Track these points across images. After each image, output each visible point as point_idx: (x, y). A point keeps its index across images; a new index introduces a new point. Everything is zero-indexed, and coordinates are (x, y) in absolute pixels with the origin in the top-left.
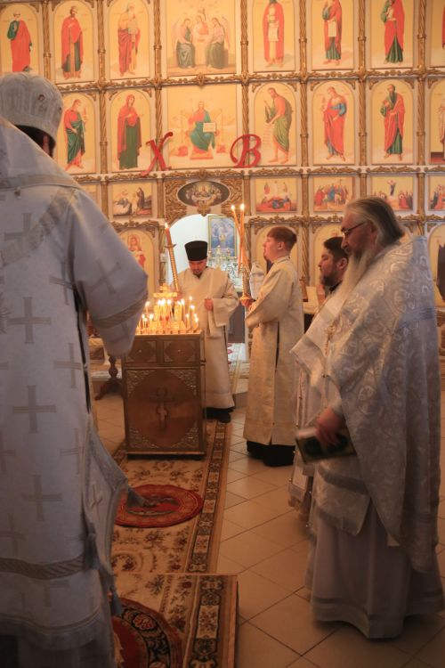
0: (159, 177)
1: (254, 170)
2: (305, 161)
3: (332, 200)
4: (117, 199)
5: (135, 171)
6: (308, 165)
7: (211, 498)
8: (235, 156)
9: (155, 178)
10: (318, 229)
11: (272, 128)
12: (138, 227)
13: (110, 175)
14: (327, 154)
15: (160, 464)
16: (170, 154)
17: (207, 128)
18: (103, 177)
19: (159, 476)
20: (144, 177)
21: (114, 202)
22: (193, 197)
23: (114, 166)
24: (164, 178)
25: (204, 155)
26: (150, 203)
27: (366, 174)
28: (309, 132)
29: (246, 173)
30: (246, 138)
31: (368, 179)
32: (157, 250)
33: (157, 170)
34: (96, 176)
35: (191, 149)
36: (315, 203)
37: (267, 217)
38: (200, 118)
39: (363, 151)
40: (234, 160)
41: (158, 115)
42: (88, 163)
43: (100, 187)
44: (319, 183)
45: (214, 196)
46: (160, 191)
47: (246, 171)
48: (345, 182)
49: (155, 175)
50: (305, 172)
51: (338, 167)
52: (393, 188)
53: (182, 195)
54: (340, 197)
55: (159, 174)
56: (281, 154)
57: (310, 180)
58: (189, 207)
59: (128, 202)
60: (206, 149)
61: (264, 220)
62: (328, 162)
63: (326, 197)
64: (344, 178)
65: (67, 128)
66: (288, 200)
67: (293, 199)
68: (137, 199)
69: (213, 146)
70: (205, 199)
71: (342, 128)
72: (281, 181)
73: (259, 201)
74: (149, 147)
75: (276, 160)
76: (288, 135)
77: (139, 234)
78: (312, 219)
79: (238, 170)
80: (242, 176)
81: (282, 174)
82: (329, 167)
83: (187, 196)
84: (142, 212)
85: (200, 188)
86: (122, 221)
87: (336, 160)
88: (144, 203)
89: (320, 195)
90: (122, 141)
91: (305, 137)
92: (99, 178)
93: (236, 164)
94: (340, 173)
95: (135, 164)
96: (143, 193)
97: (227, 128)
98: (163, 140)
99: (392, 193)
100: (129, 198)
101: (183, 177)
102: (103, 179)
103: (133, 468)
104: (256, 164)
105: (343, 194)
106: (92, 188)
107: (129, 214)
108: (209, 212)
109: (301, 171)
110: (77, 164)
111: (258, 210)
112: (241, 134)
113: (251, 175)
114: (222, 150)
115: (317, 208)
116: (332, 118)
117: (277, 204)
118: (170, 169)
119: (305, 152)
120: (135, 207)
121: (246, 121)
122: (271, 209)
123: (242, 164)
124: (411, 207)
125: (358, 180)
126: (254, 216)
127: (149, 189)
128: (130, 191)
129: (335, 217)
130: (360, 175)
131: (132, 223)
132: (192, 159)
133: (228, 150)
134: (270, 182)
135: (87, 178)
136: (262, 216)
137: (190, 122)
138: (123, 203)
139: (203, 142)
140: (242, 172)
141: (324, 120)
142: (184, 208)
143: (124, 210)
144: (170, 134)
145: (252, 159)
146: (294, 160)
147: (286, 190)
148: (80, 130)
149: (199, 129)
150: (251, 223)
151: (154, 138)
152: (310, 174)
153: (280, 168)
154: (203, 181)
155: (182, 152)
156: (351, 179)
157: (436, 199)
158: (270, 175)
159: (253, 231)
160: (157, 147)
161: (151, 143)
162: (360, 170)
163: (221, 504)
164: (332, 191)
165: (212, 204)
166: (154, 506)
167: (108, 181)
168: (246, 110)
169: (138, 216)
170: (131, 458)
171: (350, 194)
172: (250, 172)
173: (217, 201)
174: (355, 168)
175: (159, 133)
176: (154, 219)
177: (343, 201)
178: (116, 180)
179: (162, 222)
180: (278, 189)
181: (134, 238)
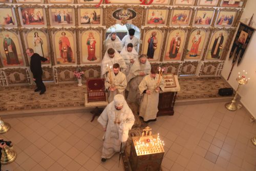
0: (105, 7)
1: (150, 6)
3: (179, 20)
4: (83, 16)
5: (92, 3)
6: (173, 5)
10: (171, 31)
13: (79, 5)
18: (76, 6)
21: (81, 17)
22: (120, 16)
24: (107, 8)
26: (99, 18)
27: (196, 10)
33: (103, 3)
34: (71, 5)
36: (173, 21)
37: (152, 27)
43: (74, 10)
45: (129, 16)
46: (104, 14)
47: (146, 6)
48: (187, 12)
49: (103, 6)
50: (171, 8)
52: (205, 15)
53: (114, 15)
57: (172, 11)
58: (117, 20)
59: (88, 17)
61: (150, 28)
62: (181, 4)
63: (177, 18)
66: (162, 19)
67: (164, 19)
68: (93, 16)
70: (125, 17)
73: (149, 19)
75: (159, 1)
77: (94, 32)
78: (170, 28)
79: (142, 6)
80: (144, 8)
81: (161, 8)
82: (182, 6)
83: (117, 15)
84: (95, 22)
85: (123, 12)
86: (86, 27)
88: (96, 18)
92: (74, 6)
93: (141, 3)
96: (96, 13)
99: (204, 17)
100: (89, 15)
101: (116, 8)
104: (150, 3)
105: (185, 17)
106: (70, 10)
107: (89, 23)
108: (126, 23)
113: (148, 8)
115: (173, 23)
117: (157, 21)
118: (110, 3)
120: (91, 20)
122: (154, 23)
123: (144, 3)
124: (209, 24)
125: (192, 12)
126: (146, 26)
127: (99, 12)
129: (180, 27)
130: (193, 10)
131: (91, 28)
135: (68, 6)
136: (150, 26)
138: (86, 18)
142: (115, 21)
145: (149, 0)
146: (167, 1)
147: (161, 15)
150: (144, 29)
152: (173, 9)
153: (161, 6)
154: (125, 9)
156: (189, 11)
157: (220, 20)
158: (156, 8)
159: (144, 31)
162: (194, 8)
164: (180, 16)
165: (128, 19)
167: (78, 7)
169: (93, 24)
171: (188, 17)
173: (130, 18)
174: (192, 7)
176: (101, 26)
177: (184, 20)
178: (82, 7)
179: (105, 27)
180: (158, 14)
181: (91, 34)
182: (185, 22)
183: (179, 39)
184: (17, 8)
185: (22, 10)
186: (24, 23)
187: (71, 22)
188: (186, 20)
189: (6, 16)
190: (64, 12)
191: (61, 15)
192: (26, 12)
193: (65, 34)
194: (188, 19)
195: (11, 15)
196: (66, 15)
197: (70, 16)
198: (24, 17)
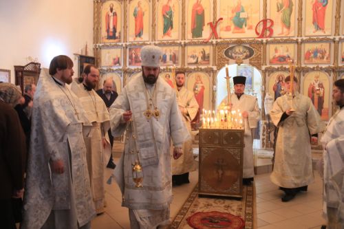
0: (214, 43)
1: (269, 39)
2: (300, 34)
3: (316, 57)
4: (190, 55)
5: (201, 39)
6: (301, 36)
7: (249, 221)
8: (258, 31)
9: (212, 43)
10: (306, 74)
11: (281, 15)
12: (202, 70)
13: (187, 41)
14: (314, 30)
15: (217, 201)
16: (221, 30)
17: (242, 15)
18: (183, 42)
19: (218, 207)
20: (205, 43)
21: (188, 56)
22: (233, 54)
23: (189, 36)
24: (217, 44)
25: (240, 31)
26: (209, 57)
27: (339, 41)
28: (303, 17)
29: (264, 41)
30: (265, 21)
31: (340, 44)
32: (212, 83)
33: (213, 39)
34: (178, 42)
35: (233, 27)
36: (305, 58)
37: (276, 67)
38: (239, 9)
39: (337, 27)
40: (257, 33)
41: (215, 8)
42: (175, 35)
43: (181, 48)
44: (308, 47)
45: (245, 54)
46: (214, 51)
47: (264, 40)
48: (325, 46)
49: (212, 42)
50: (300, 41)
51: (321, 37)
53: (226, 53)
54: (321, 55)
55: (214, 42)
56: (285, 30)
57: (303, 45)
58: (230, 60)
59: (196, 56)
60: (241, 27)
61: (274, 68)
62: (314, 34)
63: (312, 55)
64: (324, 44)
65: (164, 16)
66: (289, 57)
67: (291, 56)
68: (201, 55)
69: (246, 25)
70: (240, 56)
71: (324, 14)
72: (285, 46)
73: (271, 57)
74: (209, 26)
75: (282, 33)
76: (290, 19)
78: (303, 68)
79: (260, 40)
80: (262, 43)
81: (285, 42)
82: (315, 38)
83: (230, 54)
84: (204, 62)
85: (237, 50)
86: (193, 67)
87: (320, 33)
88: (205, 57)
89: (308, 54)
90: (194, 23)
91: (300, 20)
92: (181, 43)
93: (258, 36)
94: (321, 41)
95: (200, 35)
96: (204, 51)
97: (254, 15)
98: (217, 22)
100: (197, 54)
101: (228, 43)
102: (183, 44)
103: (202, 201)
104: (270, 36)
105: (323, 53)
106: (177, 48)
107: (196, 63)
108: (242, 63)
109: (297, 40)
110: (169, 35)
111: (271, 63)
112: (262, 19)
113: (267, 42)
114: (250, 28)
115: (306, 62)
116: (318, 8)
117: (283, 59)
118: (220, 38)
119: (300, 29)
120: (200, 59)
121: (265, 11)
122: (279, 62)
123: (262, 36)
125: (333, 45)
126: (268, 66)
127: (208, 50)
128: (197, 51)
129: (317, 67)
130: (334, 42)
131: (198, 68)
132: (233, 33)
133: (254, 28)
134: (279, 46)
135: (174, 43)
136: (273, 66)
137: (233, 12)
138: (193, 57)
139: (240, 24)
140: (262, 41)
141: (313, 9)
142: (228, 60)
143: (194, 61)
144: (221, 19)
145: (268, 33)
146: (293, 34)
147: (288, 51)
148: (171, 16)
149: (238, 16)
150: (266, 70)
151: (212, 21)
152: (303, 41)
153: (285, 38)
154: (239, 45)
155: (228, 29)
156: (328, 44)
158: (278, 42)
159: (267, 74)
160: (213, 26)
161: (211, 24)
162: (334, 38)
163: (255, 225)
164: (316, 52)
165: (244, 59)
166: (218, 222)
167: (185, 45)
168: (265, 5)
169: (201, 64)
170: (201, 196)
171: (328, 52)
172: (267, 41)
173: (247, 57)
174: (332, 38)
175: (215, 18)
176: (211, 66)
177: (323, 58)
178: (190, 44)
179: (215, 68)
180: (282, 50)
181: (199, 76)
182: (325, 59)
183: (321, 86)
184: (127, 47)
185: (130, 49)
186: (130, 64)
187: (176, 62)
188: (325, 57)
189: (115, 57)
190: (171, 51)
191: (167, 54)
192: (133, 51)
193: (169, 76)
194: (329, 55)
195: (119, 56)
196: (172, 54)
197: (177, 55)
198: (131, 57)
